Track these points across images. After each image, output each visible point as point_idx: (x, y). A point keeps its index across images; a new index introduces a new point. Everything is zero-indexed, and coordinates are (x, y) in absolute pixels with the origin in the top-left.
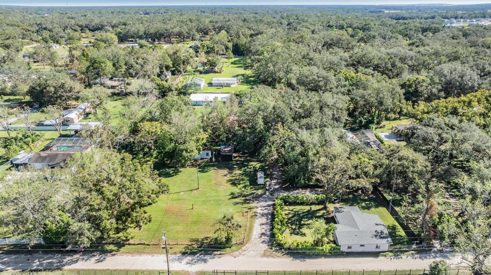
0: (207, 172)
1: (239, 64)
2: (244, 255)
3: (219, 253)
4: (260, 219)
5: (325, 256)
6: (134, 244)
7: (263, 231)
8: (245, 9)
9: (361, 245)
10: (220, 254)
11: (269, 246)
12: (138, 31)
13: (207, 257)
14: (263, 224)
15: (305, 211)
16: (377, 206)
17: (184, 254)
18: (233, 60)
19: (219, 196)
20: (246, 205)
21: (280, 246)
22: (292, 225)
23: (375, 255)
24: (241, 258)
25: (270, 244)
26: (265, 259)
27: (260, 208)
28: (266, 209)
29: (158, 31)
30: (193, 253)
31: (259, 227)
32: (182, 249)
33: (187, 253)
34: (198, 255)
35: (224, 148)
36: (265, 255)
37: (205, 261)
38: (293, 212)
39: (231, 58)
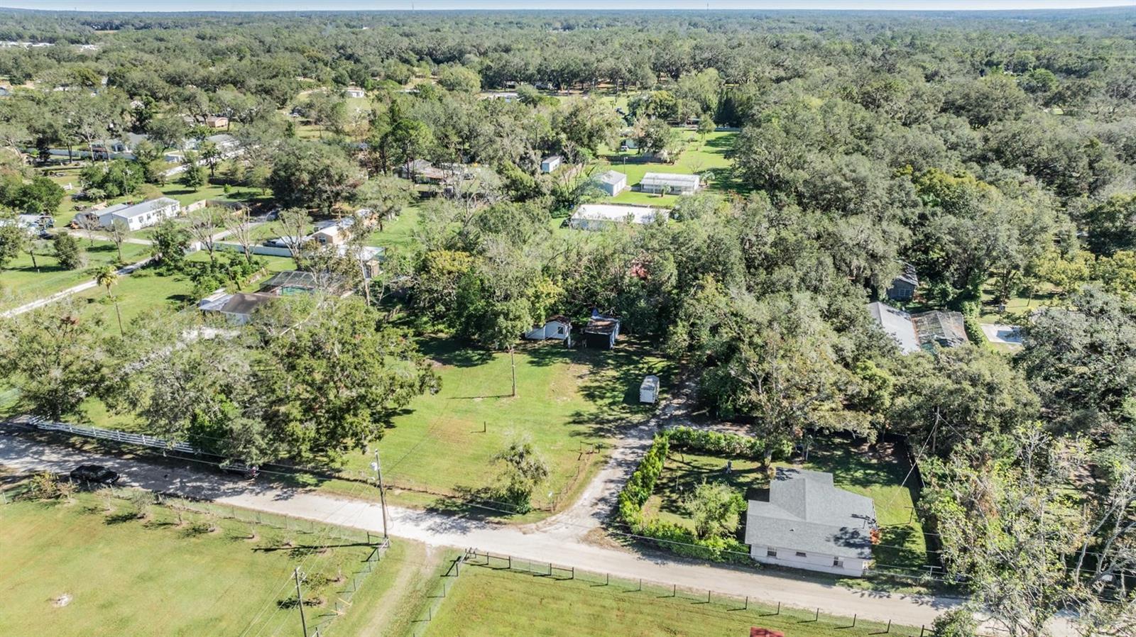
0: (547, 365)
1: (725, 145)
2: (545, 532)
3: (497, 519)
4: (610, 470)
5: (713, 563)
6: (348, 480)
7: (606, 494)
8: (796, 20)
9: (799, 554)
10: (498, 523)
11: (602, 523)
12: (526, 65)
13: (470, 524)
14: (612, 481)
15: (716, 468)
16: (888, 483)
17: (431, 511)
18: (713, 136)
19: (548, 415)
20: (596, 441)
21: (626, 528)
22: (672, 492)
23: (828, 579)
24: (537, 536)
25: (607, 520)
26: (584, 547)
27: (622, 450)
28: (633, 453)
29: (567, 66)
30: (447, 513)
31: (602, 486)
32: (431, 501)
33: (436, 510)
34: (456, 517)
35: (597, 320)
36: (587, 540)
37: (464, 530)
38: (687, 467)
39: (709, 131)
